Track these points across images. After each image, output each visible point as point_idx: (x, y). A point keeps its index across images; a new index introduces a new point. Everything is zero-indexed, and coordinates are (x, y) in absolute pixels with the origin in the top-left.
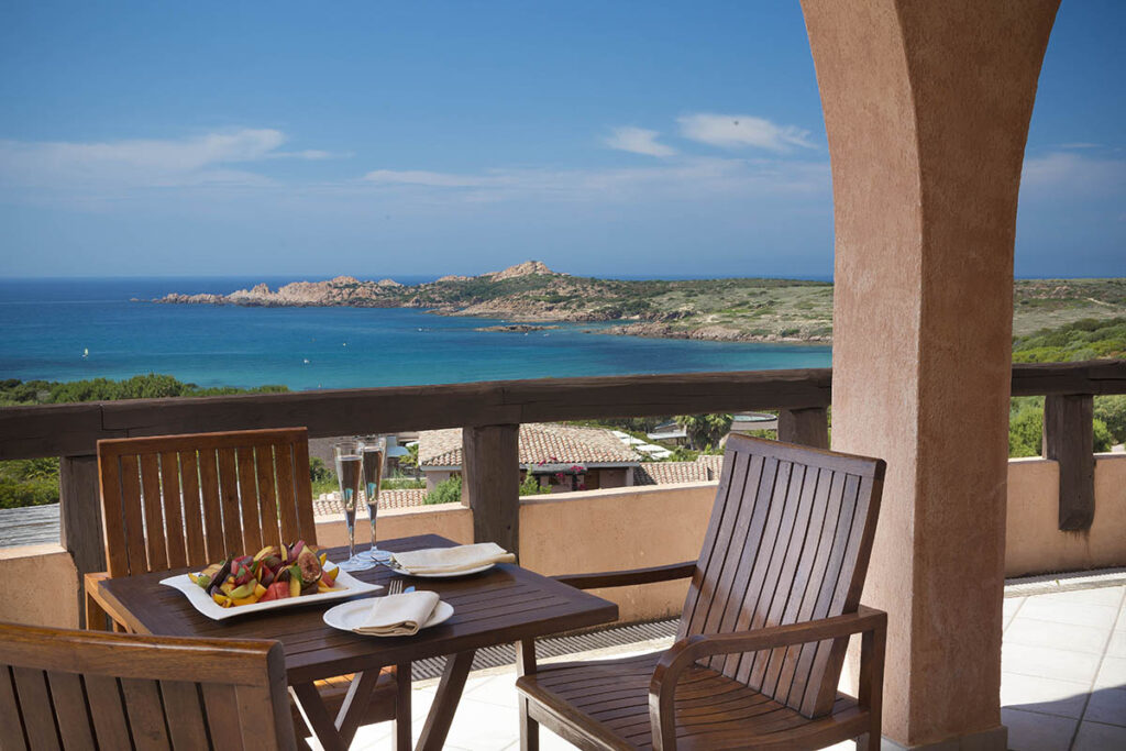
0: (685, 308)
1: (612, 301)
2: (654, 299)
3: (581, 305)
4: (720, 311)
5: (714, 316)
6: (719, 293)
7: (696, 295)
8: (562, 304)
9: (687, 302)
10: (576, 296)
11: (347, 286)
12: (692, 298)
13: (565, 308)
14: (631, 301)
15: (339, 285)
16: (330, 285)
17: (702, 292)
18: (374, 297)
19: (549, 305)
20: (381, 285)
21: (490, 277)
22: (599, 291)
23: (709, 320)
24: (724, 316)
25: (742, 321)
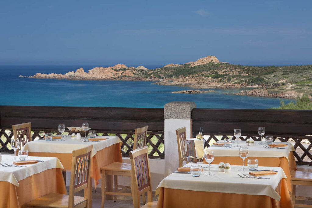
0: (282, 81)
1: (245, 77)
2: (266, 76)
3: (229, 80)
4: (296, 82)
5: (293, 85)
6: (301, 72)
7: (288, 74)
8: (220, 79)
9: (283, 78)
10: (227, 75)
11: (121, 69)
12: (285, 76)
13: (220, 81)
14: (255, 77)
15: (117, 69)
16: (112, 69)
17: (292, 72)
18: (133, 75)
19: (213, 79)
20: (137, 69)
21: (189, 65)
22: (239, 72)
23: (289, 88)
24: (298, 85)
25: (306, 88)
